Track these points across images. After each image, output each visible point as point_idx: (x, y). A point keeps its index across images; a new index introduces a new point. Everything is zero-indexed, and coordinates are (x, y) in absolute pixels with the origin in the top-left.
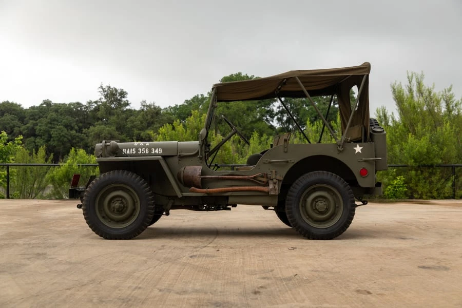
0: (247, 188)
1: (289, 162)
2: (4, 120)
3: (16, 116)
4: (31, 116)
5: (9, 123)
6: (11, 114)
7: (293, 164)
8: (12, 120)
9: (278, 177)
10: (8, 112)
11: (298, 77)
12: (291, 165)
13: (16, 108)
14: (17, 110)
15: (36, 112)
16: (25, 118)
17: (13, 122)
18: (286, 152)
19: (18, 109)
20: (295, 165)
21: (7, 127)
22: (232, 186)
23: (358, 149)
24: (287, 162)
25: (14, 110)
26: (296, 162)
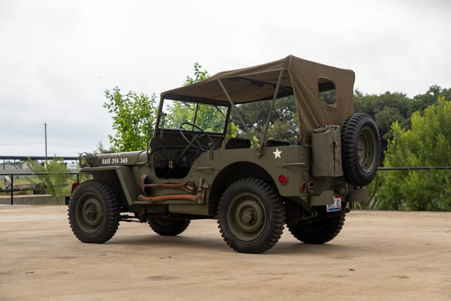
0: (179, 196)
1: (215, 169)
2: (382, 115)
3: (396, 109)
4: (414, 107)
5: (388, 119)
6: (391, 107)
7: (219, 172)
8: (392, 114)
9: (206, 186)
10: (388, 105)
11: (220, 79)
12: (217, 173)
13: (397, 100)
14: (399, 102)
15: (420, 102)
16: (408, 110)
17: (392, 116)
18: (212, 159)
19: (400, 100)
20: (220, 173)
21: (386, 123)
22: (169, 194)
23: (277, 154)
24: (213, 169)
25: (395, 102)
26: (221, 169)
